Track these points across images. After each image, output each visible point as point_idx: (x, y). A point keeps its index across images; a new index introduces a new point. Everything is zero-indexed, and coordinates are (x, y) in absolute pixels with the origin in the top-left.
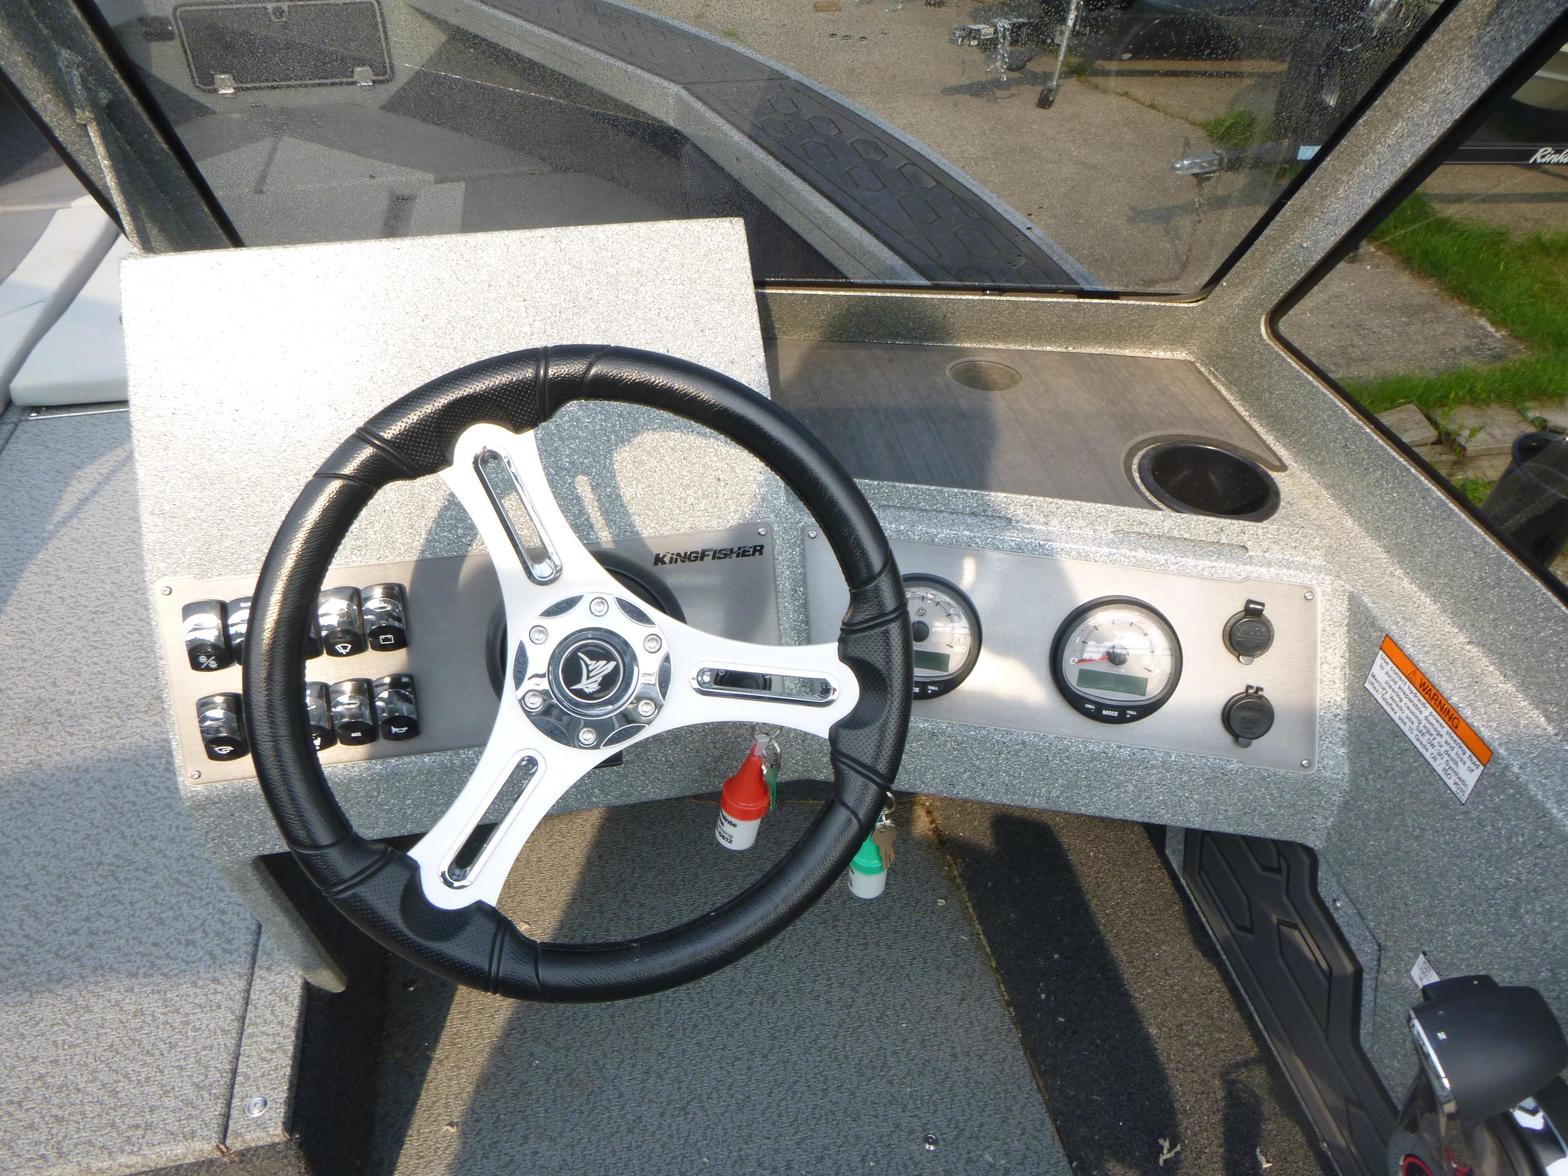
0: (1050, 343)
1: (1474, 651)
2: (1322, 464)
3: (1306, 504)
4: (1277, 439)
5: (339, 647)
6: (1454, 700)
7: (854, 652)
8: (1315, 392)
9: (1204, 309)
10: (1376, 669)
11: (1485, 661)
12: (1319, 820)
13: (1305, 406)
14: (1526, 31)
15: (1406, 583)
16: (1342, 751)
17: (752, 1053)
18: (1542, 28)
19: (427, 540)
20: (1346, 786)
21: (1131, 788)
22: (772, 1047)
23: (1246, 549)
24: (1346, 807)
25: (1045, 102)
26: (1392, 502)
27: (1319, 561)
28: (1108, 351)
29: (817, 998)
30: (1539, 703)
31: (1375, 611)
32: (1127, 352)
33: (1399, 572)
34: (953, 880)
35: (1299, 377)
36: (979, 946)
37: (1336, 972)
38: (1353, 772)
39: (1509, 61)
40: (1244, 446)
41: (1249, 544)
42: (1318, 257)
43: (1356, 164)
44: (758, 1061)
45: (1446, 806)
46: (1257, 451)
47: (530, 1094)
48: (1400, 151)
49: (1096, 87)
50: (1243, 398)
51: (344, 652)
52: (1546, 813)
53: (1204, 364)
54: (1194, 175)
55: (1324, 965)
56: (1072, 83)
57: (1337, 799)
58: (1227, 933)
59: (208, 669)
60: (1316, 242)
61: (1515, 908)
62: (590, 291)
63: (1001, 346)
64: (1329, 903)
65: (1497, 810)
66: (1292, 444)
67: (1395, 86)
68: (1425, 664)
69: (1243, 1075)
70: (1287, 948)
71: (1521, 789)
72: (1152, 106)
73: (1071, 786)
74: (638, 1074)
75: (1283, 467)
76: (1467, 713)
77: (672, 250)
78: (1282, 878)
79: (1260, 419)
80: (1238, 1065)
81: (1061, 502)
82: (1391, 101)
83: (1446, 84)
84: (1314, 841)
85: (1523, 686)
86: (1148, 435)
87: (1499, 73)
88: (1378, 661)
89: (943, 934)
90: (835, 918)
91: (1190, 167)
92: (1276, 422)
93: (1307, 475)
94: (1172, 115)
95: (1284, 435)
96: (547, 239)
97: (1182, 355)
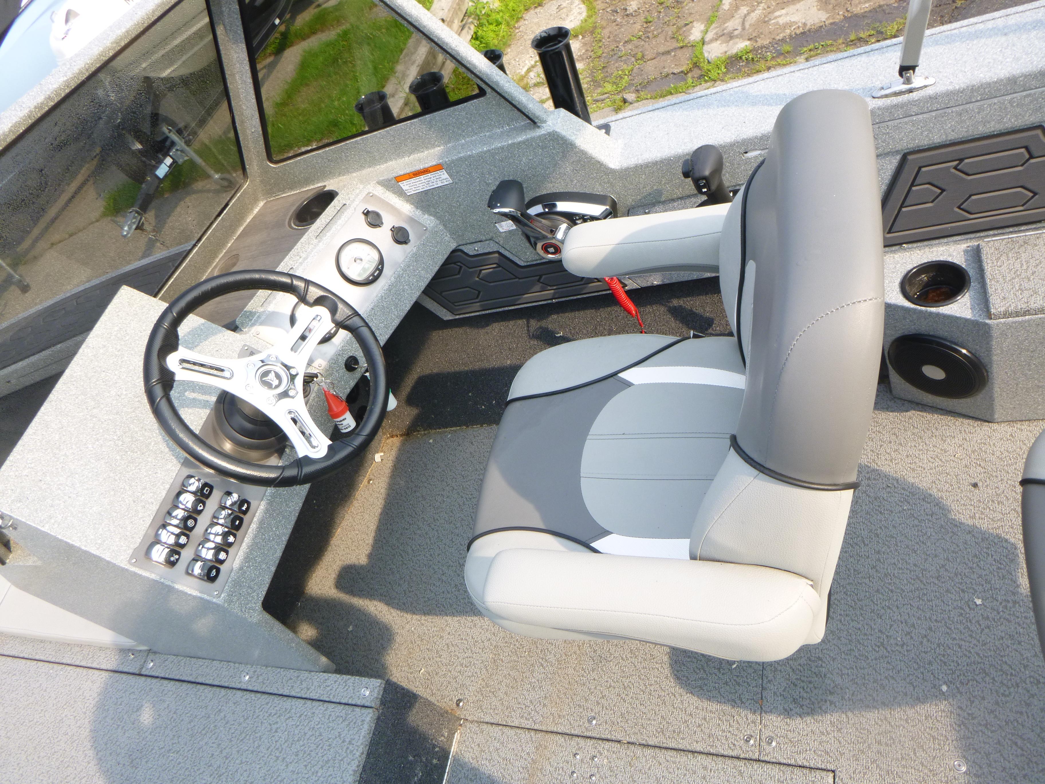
0: (228, 243)
1: (412, 157)
2: (330, 173)
3: (341, 184)
4: (313, 184)
5: (199, 508)
6: (422, 167)
7: (312, 301)
8: (305, 160)
9: (251, 181)
10: (404, 188)
11: (416, 155)
12: (446, 238)
13: (308, 166)
14: (238, 26)
15: (382, 166)
16: (426, 216)
17: (452, 533)
18: (240, 22)
19: (176, 458)
20: (438, 222)
21: (406, 287)
22: (454, 524)
23: (345, 204)
24: (445, 226)
25: (25, 289)
26: (355, 155)
27: (361, 186)
28: (244, 226)
29: (444, 501)
30: (434, 146)
31: (386, 177)
32: (248, 221)
33: (378, 167)
34: (425, 434)
35: (296, 162)
36: (455, 431)
37: (497, 261)
38: (434, 216)
39: (243, 36)
40: (310, 195)
41: (344, 202)
42: (260, 129)
43: (239, 97)
44: (457, 531)
45: (452, 189)
46: (315, 191)
47: (424, 634)
48: (245, 82)
49: (35, 258)
50: (291, 189)
51: (202, 508)
52: (461, 158)
53: (271, 197)
54: (136, 229)
55: (495, 266)
56: (21, 269)
57: (441, 227)
58: (478, 304)
59: (177, 560)
60: (255, 127)
61: (487, 184)
62: (116, 349)
63: (217, 260)
64: (476, 253)
65: (457, 173)
66: (318, 181)
67: (226, 68)
68: (408, 171)
69: (532, 329)
70: (487, 279)
71: (453, 162)
72: (71, 235)
73: (396, 306)
74: (438, 584)
75: (325, 186)
76: (427, 166)
77: (119, 314)
78: (464, 267)
79: (303, 187)
80: (528, 330)
81: (296, 247)
82: (229, 73)
83: (235, 56)
84: (453, 246)
85: (427, 148)
86: (287, 220)
87: (244, 41)
88: (402, 185)
89: (444, 444)
90: (416, 486)
91: (130, 228)
92: (308, 181)
93: (331, 181)
94: (84, 228)
95: (313, 181)
96: (86, 350)
97: (261, 204)
